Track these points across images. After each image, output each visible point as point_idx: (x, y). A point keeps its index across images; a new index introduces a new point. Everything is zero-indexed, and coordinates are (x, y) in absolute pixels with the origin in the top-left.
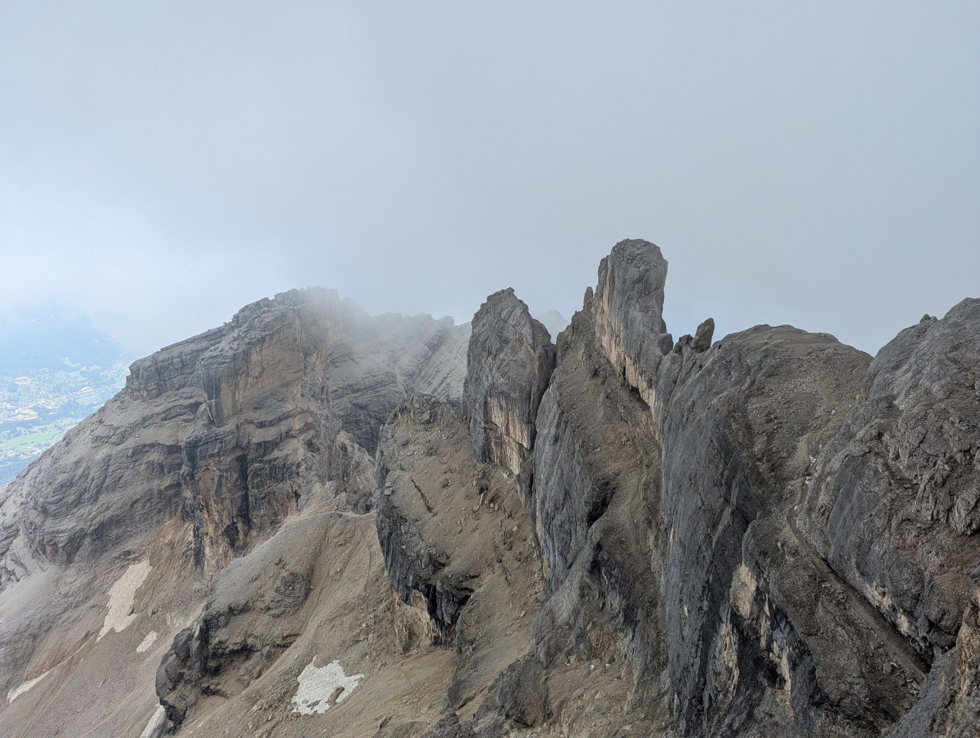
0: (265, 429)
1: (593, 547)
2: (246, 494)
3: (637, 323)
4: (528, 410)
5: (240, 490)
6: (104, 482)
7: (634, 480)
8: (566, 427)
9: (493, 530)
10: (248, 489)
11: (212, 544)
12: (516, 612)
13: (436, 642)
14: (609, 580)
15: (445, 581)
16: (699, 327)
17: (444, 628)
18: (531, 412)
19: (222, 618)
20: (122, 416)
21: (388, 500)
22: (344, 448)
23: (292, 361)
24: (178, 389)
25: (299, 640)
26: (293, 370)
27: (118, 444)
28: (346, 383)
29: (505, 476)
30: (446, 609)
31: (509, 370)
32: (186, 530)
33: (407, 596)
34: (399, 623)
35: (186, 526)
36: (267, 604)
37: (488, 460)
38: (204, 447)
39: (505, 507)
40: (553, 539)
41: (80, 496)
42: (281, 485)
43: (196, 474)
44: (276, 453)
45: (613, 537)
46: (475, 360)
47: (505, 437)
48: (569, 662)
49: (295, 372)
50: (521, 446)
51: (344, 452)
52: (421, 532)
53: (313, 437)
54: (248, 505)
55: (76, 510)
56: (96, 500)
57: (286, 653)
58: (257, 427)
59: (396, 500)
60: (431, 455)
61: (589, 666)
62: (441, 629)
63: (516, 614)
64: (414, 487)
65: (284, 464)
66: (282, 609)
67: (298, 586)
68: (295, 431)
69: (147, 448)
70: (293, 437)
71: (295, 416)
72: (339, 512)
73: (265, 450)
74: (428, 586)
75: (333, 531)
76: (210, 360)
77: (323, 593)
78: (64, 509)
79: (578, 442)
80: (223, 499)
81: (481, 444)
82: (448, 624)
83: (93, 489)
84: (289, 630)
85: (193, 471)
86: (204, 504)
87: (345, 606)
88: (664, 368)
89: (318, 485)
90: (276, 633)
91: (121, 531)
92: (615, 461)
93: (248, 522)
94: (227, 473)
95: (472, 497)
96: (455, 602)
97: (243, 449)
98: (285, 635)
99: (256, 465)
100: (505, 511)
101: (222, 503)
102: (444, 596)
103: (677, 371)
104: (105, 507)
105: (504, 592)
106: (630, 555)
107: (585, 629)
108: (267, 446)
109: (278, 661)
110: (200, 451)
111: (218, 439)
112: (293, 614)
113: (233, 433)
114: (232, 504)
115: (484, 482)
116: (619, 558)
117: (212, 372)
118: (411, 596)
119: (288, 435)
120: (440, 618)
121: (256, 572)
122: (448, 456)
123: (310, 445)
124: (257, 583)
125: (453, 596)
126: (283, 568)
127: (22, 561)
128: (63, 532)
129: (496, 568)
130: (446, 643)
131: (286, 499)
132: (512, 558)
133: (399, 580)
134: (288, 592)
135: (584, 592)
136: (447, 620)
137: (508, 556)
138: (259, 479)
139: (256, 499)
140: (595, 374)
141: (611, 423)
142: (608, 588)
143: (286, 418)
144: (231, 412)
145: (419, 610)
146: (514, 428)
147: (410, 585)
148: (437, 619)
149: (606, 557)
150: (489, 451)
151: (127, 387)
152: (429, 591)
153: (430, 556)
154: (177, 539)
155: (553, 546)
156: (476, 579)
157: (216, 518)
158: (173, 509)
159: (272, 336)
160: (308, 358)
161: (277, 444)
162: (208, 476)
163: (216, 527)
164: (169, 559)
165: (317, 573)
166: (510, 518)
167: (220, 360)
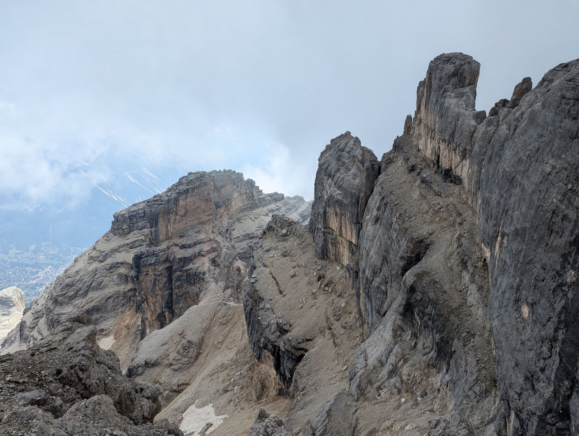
0: (185, 249)
1: (406, 290)
2: (172, 292)
3: (452, 106)
4: (356, 212)
5: (167, 290)
6: (91, 284)
7: (448, 236)
8: (386, 208)
9: (326, 306)
10: (173, 289)
11: (150, 326)
12: (340, 366)
13: (281, 393)
14: (421, 319)
15: (287, 342)
16: (516, 87)
17: (286, 382)
18: (359, 213)
19: (140, 369)
20: (107, 244)
21: (252, 286)
22: (239, 270)
23: (206, 208)
24: (140, 230)
25: (188, 388)
26: (207, 214)
27: (103, 262)
28: (246, 233)
29: (338, 268)
30: (287, 364)
31: (343, 183)
32: (138, 318)
33: (260, 355)
34: (256, 379)
35: (138, 315)
36: (170, 361)
37: (326, 257)
38: (146, 259)
39: (337, 289)
40: (371, 301)
41: (77, 292)
42: (193, 287)
43: (140, 276)
44: (191, 266)
45: (426, 279)
46: (319, 184)
47: (339, 238)
48: (379, 395)
49: (208, 216)
50: (351, 243)
51: (238, 272)
52: (273, 308)
53: (216, 257)
54: (172, 301)
55: (74, 301)
56: (86, 295)
57: (179, 396)
58: (181, 248)
59: (258, 286)
60: (286, 256)
61: (399, 399)
62: (284, 382)
63: (339, 368)
64: (271, 277)
65: (196, 272)
66: (180, 365)
67: (192, 350)
68: (204, 251)
69: (119, 265)
70: (203, 256)
71: (205, 243)
72: (225, 302)
73: (184, 263)
74: (274, 347)
75: (219, 315)
76: (153, 202)
77: (209, 356)
78: (67, 300)
79: (395, 215)
80: (156, 295)
81: (321, 245)
82: (289, 378)
83: (85, 288)
84: (183, 381)
85: (138, 274)
86: (145, 298)
87: (222, 366)
88: (478, 135)
89: (213, 284)
90: (174, 382)
91: (99, 316)
92: (429, 225)
93: (172, 312)
94: (159, 277)
95: (312, 283)
96: (293, 360)
97: (170, 262)
98: (179, 384)
99: (178, 273)
100: (336, 292)
101: (156, 297)
102: (285, 355)
103: (493, 131)
104: (90, 300)
105: (331, 351)
106: (445, 292)
107: (396, 365)
108: (186, 260)
109: (173, 402)
110: (143, 261)
111: (155, 254)
112: (187, 370)
113: (165, 251)
114: (162, 299)
115: (321, 272)
116: (432, 295)
117: (153, 210)
118: (263, 355)
119: (200, 254)
120: (283, 373)
121: (166, 339)
122: (297, 257)
123: (214, 262)
124: (166, 347)
125: (292, 354)
126: (184, 337)
127: (42, 332)
128: (64, 314)
129: (326, 334)
130: (286, 393)
131: (196, 297)
132: (339, 326)
133: (254, 343)
134: (185, 354)
135: (397, 333)
136: (288, 375)
137: (337, 325)
138: (180, 282)
139: (177, 296)
140: (412, 169)
141: (426, 199)
142: (420, 328)
143: (199, 243)
144: (165, 238)
145: (269, 368)
146: (346, 230)
147: (261, 345)
148: (281, 374)
149: (419, 298)
150: (327, 250)
151: (112, 228)
152: (275, 350)
153: (278, 324)
154: (132, 323)
155: (372, 307)
156: (311, 342)
157: (152, 307)
158: (132, 304)
159: (193, 189)
160: (218, 210)
161: (192, 260)
162: (148, 278)
163: (152, 314)
164: (126, 336)
165: (206, 341)
166: (340, 297)
167: (159, 202)
